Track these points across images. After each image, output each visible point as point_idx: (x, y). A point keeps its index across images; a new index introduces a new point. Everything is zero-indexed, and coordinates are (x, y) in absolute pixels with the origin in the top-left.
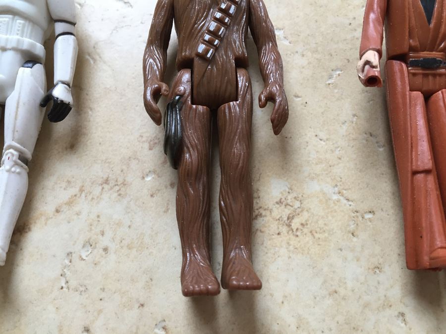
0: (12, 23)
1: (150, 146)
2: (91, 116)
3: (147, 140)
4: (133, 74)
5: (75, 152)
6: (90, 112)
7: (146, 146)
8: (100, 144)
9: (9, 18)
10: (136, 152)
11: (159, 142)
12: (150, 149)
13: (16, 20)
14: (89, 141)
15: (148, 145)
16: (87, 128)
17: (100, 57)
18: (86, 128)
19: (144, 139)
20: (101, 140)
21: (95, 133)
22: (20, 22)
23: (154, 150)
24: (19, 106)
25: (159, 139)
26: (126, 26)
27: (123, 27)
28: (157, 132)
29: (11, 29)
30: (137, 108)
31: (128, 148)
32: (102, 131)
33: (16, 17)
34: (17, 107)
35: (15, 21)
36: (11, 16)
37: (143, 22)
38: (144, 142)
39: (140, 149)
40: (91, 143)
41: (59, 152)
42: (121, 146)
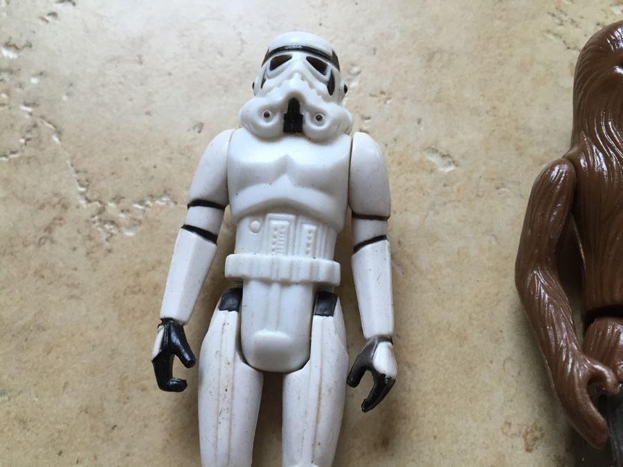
0: (295, 229)
1: (527, 444)
2: (412, 379)
3: (520, 432)
4: (476, 296)
5: (392, 455)
6: (409, 373)
7: (520, 443)
8: (435, 437)
9: (289, 220)
10: (504, 456)
11: (542, 435)
12: (528, 450)
13: (302, 223)
14: (415, 432)
15: (523, 440)
16: (408, 405)
17: (413, 263)
18: (405, 404)
19: (514, 429)
20: (435, 429)
21: (424, 416)
22: (308, 227)
23: (535, 452)
24: (322, 397)
25: (541, 429)
26: (450, 201)
27: (445, 203)
28: (537, 416)
29: (294, 241)
30: (493, 366)
31: (487, 448)
32: (436, 411)
33: (301, 220)
34: (319, 399)
35: (298, 227)
36: (292, 217)
37: (480, 194)
38: (514, 435)
39: (510, 450)
40: (418, 435)
41: (363, 454)
42: (473, 444)
